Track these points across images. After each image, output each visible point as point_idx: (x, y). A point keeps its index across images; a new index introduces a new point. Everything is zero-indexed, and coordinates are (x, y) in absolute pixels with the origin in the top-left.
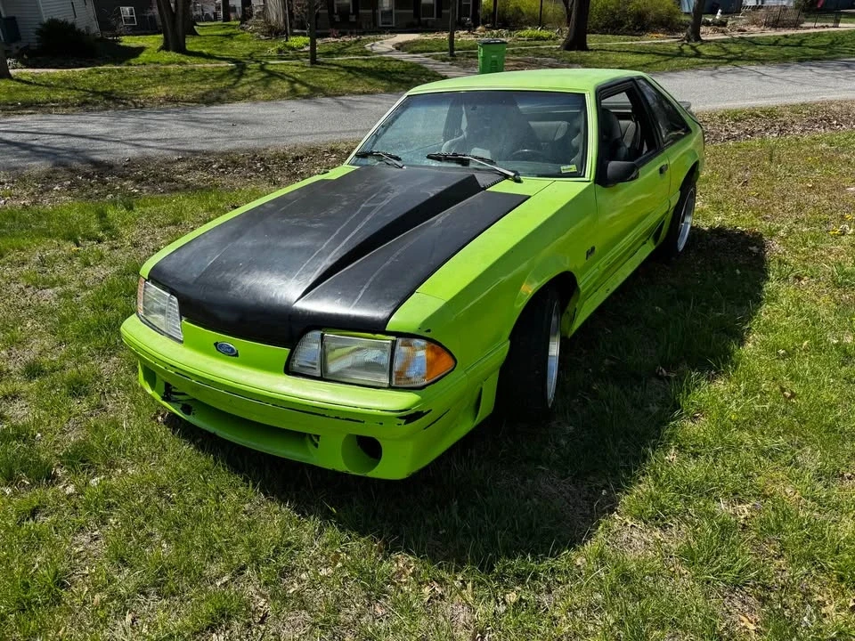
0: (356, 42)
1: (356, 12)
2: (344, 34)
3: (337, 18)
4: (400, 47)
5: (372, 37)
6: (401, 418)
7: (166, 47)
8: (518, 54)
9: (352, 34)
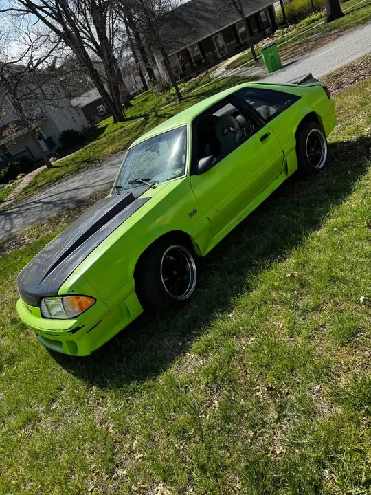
0: (205, 75)
1: (204, 57)
2: (198, 74)
3: (195, 65)
4: (228, 68)
5: (214, 68)
6: (70, 332)
7: (115, 122)
8: (297, 40)
9: (203, 71)
